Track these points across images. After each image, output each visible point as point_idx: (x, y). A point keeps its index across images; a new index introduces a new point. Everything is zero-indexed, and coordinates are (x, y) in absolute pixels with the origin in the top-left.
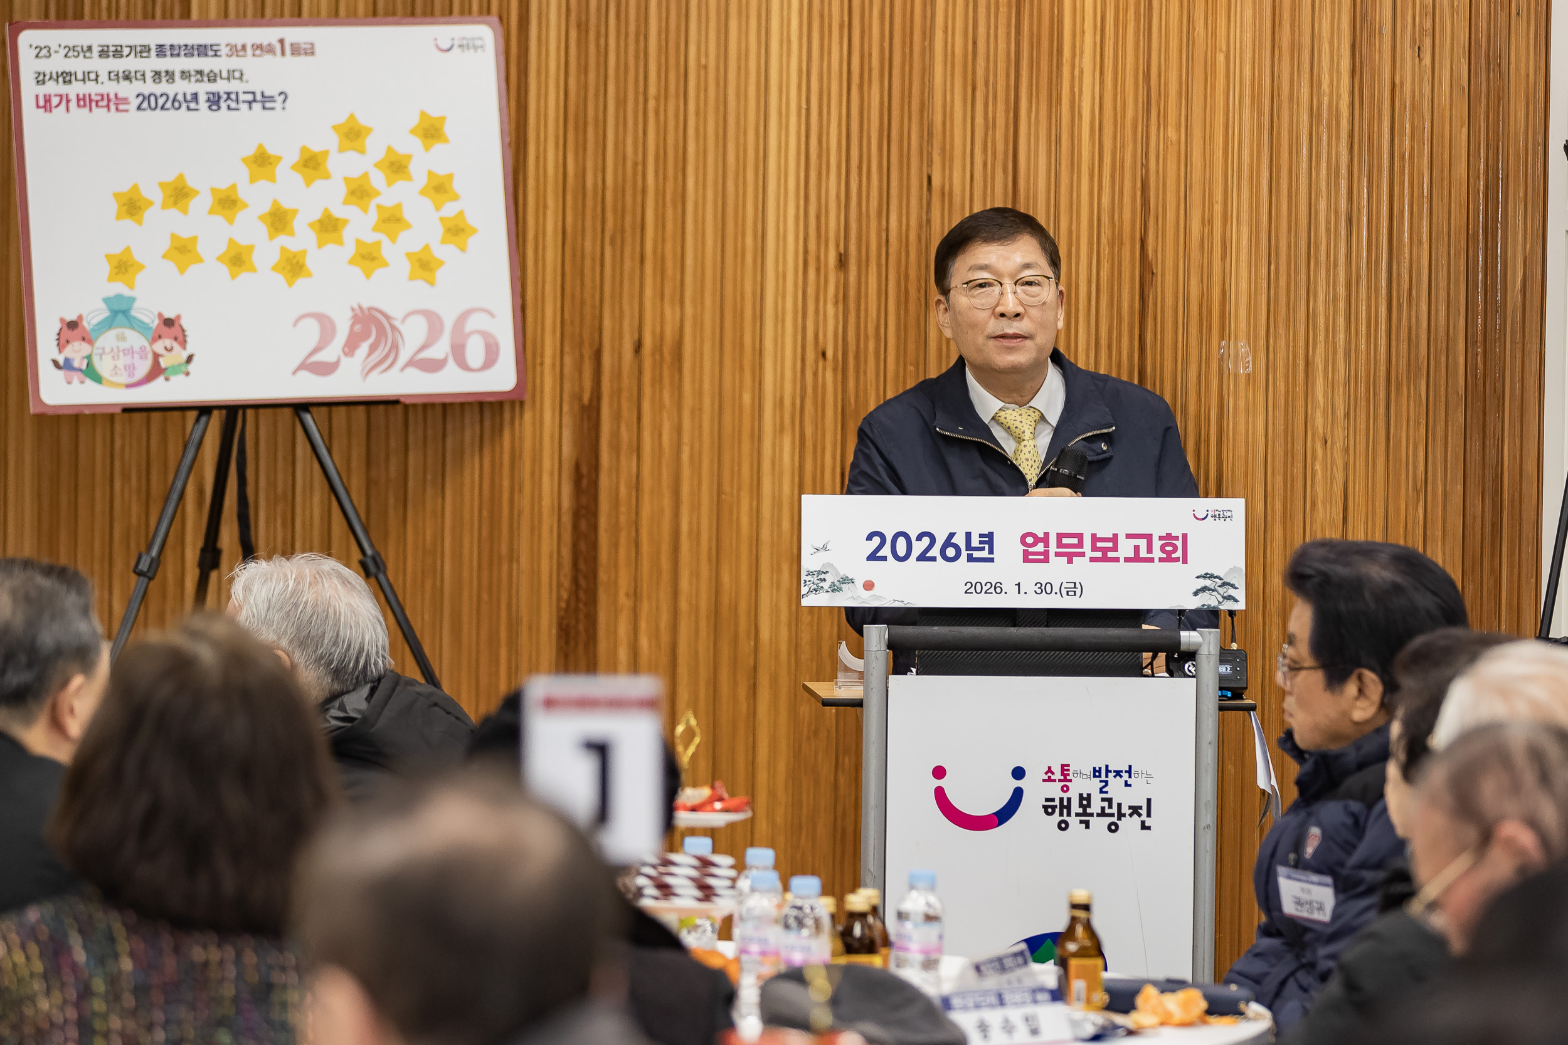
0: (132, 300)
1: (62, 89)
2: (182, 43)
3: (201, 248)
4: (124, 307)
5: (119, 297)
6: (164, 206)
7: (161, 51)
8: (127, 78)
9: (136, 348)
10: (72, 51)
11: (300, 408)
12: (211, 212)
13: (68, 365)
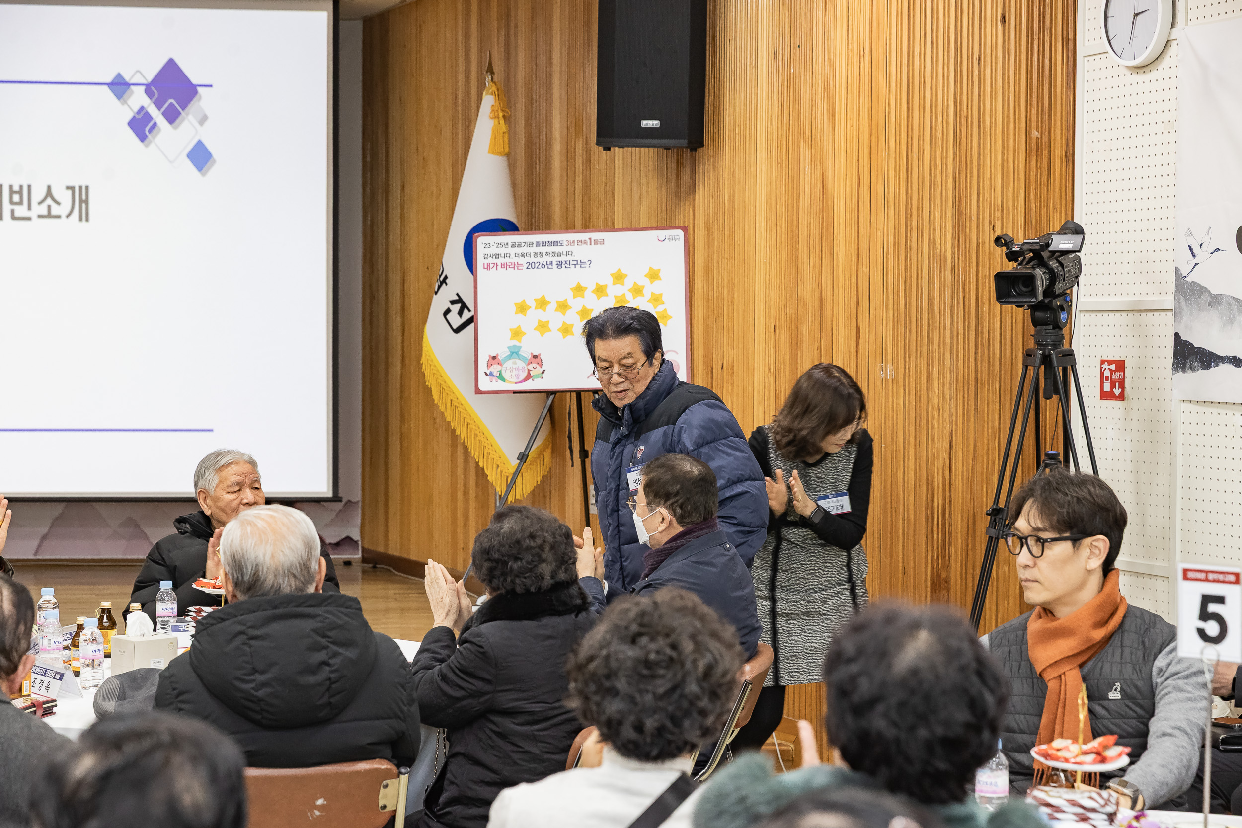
0: (521, 347)
1: (495, 261)
2: (547, 241)
3: (550, 326)
4: (516, 351)
5: (514, 346)
6: (536, 309)
7: (538, 244)
8: (523, 256)
9: (521, 367)
10: (499, 245)
12: (556, 311)
13: (491, 374)
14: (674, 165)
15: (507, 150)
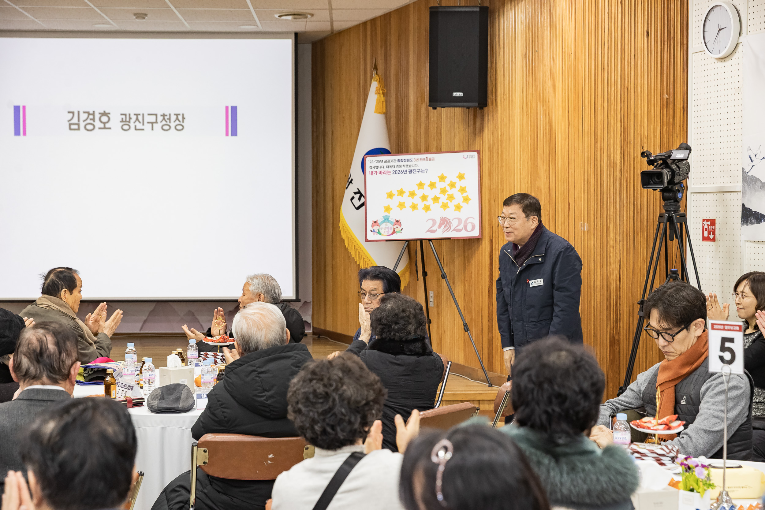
0: (389, 216)
1: (376, 170)
2: (403, 159)
3: (406, 205)
4: (387, 218)
5: (386, 216)
6: (398, 195)
7: (399, 161)
8: (391, 167)
9: (390, 227)
10: (378, 161)
11: (430, 240)
12: (409, 196)
13: (374, 231)
14: (472, 117)
15: (384, 111)
